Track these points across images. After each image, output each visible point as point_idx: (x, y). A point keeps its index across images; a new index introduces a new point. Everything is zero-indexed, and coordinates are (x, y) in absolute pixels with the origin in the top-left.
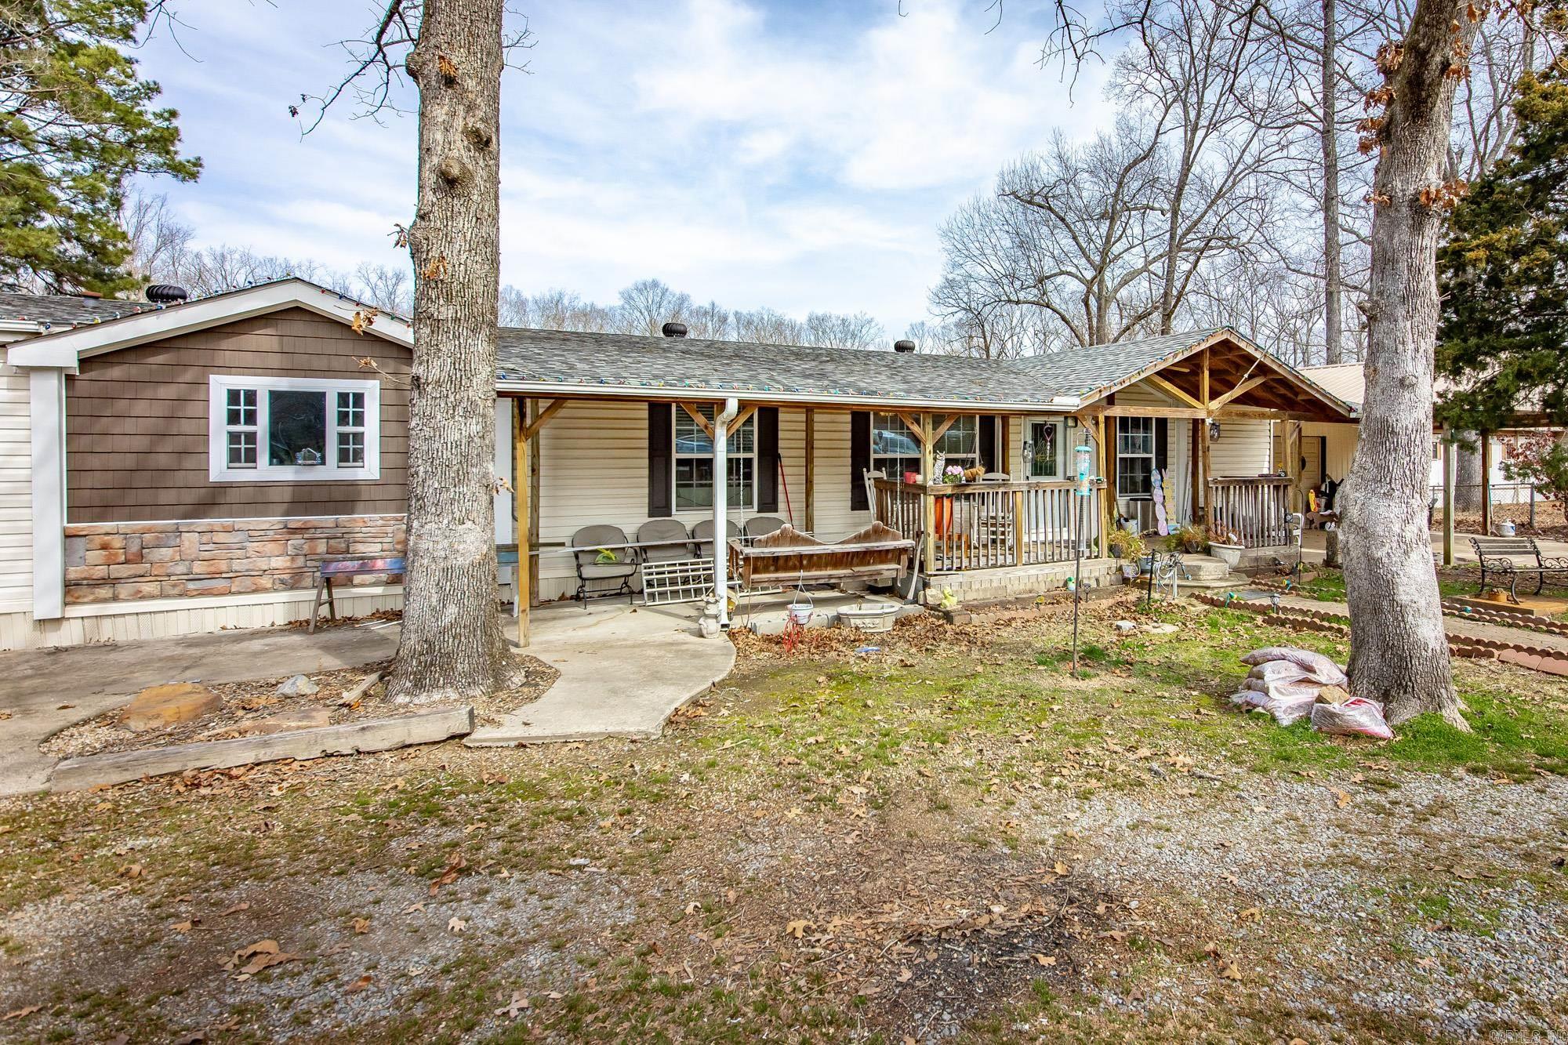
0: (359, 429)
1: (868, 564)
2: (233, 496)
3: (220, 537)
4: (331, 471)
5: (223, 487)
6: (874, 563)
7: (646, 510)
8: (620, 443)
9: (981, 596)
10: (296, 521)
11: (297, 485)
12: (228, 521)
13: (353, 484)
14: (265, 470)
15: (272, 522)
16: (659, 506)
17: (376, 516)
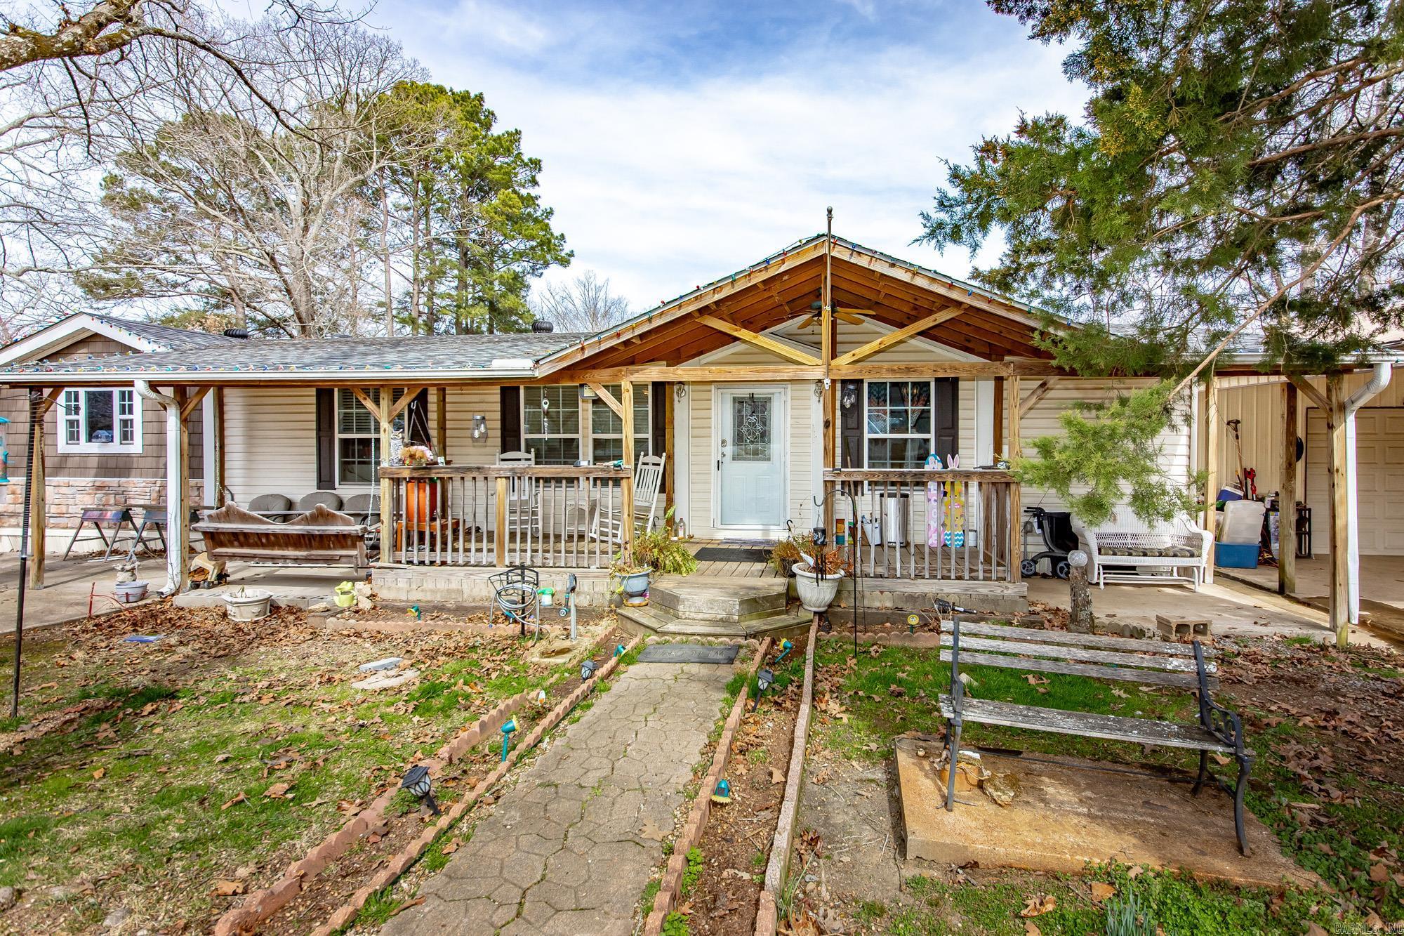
0: (130, 417)
1: (329, 548)
2: (70, 463)
3: (64, 490)
4: (116, 447)
5: (66, 457)
6: (335, 548)
7: (315, 483)
8: (299, 425)
9: (429, 597)
10: (100, 481)
11: (102, 456)
12: (66, 479)
13: (128, 456)
14: (85, 447)
15: (87, 481)
16: (325, 481)
17: (142, 480)
